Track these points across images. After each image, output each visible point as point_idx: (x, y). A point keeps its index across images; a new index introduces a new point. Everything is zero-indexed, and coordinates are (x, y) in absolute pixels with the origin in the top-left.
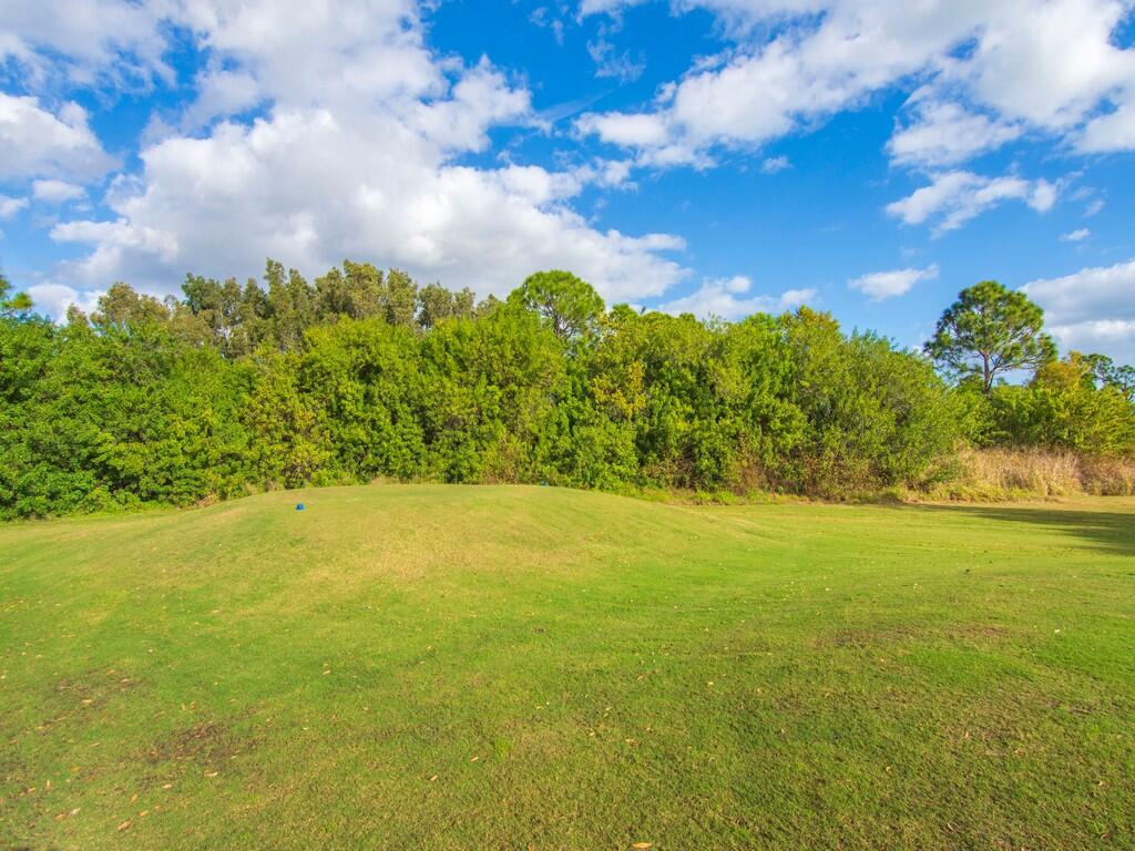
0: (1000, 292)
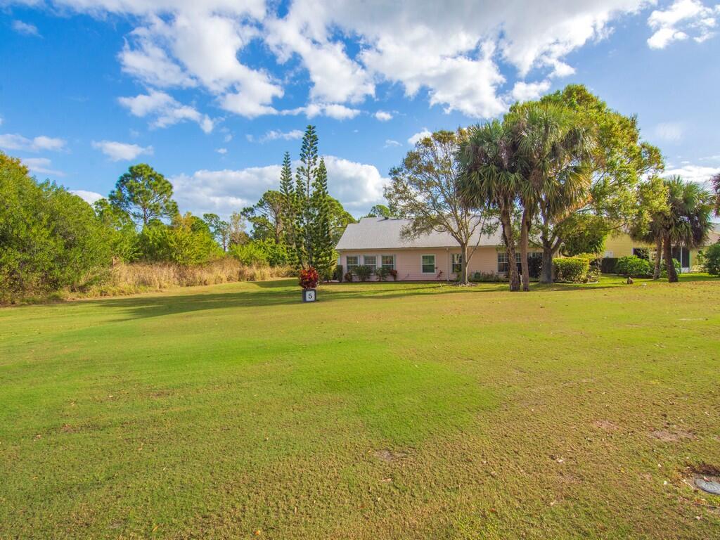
0: (151, 172)
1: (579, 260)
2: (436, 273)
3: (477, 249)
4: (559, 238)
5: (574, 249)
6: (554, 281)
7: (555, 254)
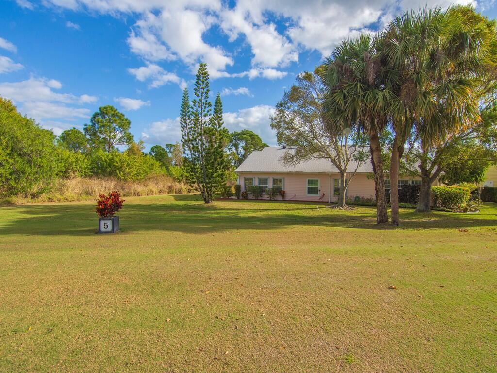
0: (115, 111)
1: (460, 189)
2: (319, 195)
3: (355, 175)
4: (439, 167)
5: (454, 178)
6: (433, 208)
7: (433, 183)
